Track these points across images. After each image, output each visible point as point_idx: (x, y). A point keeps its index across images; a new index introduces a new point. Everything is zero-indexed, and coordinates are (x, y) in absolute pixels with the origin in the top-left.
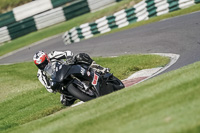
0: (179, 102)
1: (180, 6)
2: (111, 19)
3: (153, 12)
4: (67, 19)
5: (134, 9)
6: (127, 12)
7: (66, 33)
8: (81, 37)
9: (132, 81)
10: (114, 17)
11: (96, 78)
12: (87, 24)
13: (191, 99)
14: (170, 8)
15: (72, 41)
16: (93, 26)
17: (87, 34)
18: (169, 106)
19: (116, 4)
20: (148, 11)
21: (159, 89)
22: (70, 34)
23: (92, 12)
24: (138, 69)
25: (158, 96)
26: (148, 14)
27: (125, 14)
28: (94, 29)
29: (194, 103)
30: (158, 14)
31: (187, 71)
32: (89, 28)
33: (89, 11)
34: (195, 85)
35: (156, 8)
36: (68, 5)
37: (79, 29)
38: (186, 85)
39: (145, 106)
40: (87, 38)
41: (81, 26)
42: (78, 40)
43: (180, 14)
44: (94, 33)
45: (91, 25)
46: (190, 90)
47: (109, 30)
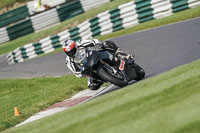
0: (123, 122)
1: (124, 26)
2: (55, 39)
3: (97, 31)
4: (11, 39)
5: (78, 29)
6: (70, 32)
7: (10, 53)
8: (25, 57)
9: (76, 101)
10: (58, 37)
11: (123, 63)
12: (31, 45)
13: (134, 119)
14: (114, 27)
15: (16, 61)
16: (37, 46)
17: (31, 53)
18: (113, 125)
19: (59, 24)
20: (92, 31)
21: (102, 109)
22: (14, 54)
23: (36, 32)
24: (82, 89)
25: (102, 116)
26: (91, 33)
27: (69, 34)
28: (38, 49)
29: (138, 122)
30: (102, 34)
31: (130, 90)
32: (33, 48)
33: (33, 31)
34: (139, 104)
35: (99, 28)
36: (12, 25)
37: (23, 50)
38: (129, 105)
39: (89, 126)
40: (30, 57)
41: (25, 46)
42: (22, 60)
43: (124, 33)
44: (38, 53)
45: (35, 45)
46: (134, 109)
47: (53, 49)
